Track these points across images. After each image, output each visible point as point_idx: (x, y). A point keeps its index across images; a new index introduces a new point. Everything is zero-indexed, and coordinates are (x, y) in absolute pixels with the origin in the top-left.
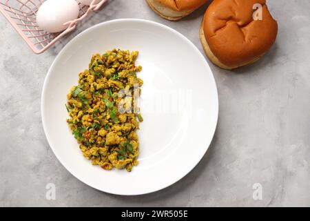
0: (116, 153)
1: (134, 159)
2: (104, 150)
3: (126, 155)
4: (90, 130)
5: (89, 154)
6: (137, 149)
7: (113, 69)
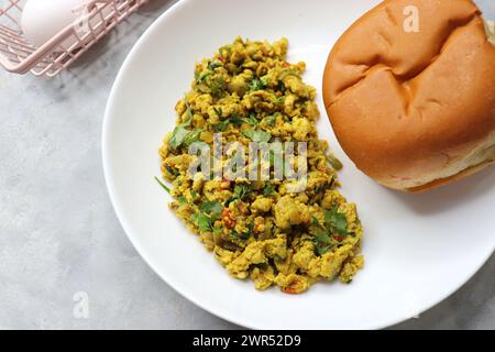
0: (309, 244)
1: (357, 247)
2: (277, 244)
3: (335, 242)
4: (231, 205)
5: (243, 262)
6: (357, 221)
7: (246, 71)
